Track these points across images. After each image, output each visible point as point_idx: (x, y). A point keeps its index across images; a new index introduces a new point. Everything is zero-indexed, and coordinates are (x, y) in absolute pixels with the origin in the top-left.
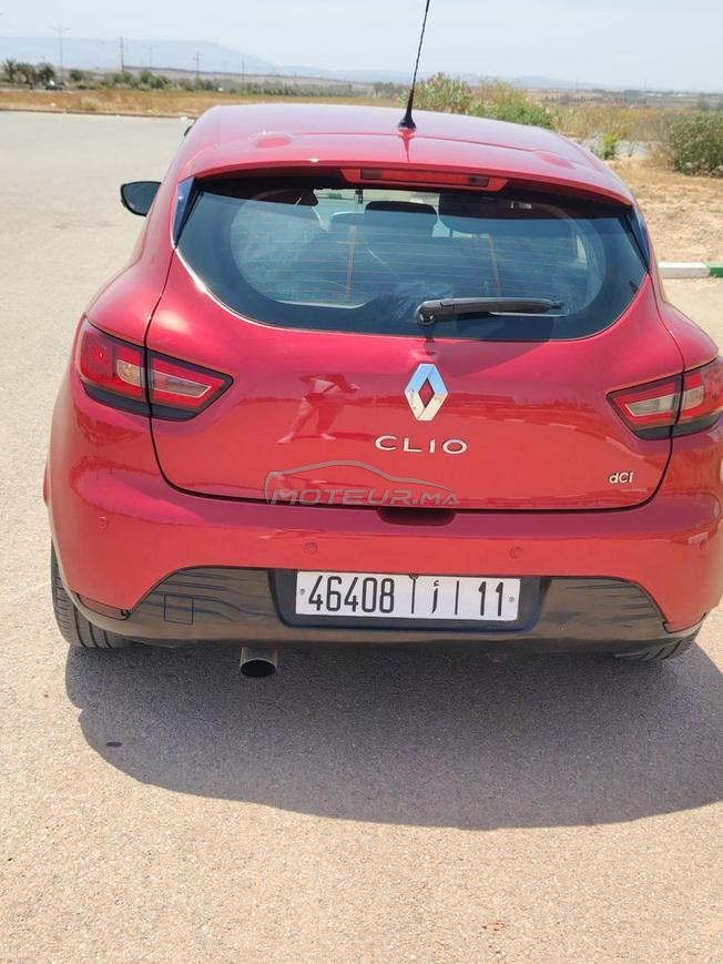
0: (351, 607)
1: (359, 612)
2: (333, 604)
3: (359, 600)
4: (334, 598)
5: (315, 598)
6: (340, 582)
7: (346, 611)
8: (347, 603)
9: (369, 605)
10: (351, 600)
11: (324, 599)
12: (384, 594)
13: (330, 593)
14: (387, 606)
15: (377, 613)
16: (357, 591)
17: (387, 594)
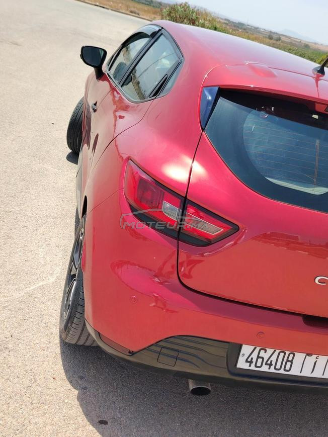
0: (268, 366)
1: (272, 370)
2: (259, 364)
3: (274, 363)
4: (260, 360)
5: (249, 360)
6: (265, 352)
7: (265, 368)
8: (266, 364)
9: (278, 367)
10: (269, 362)
11: (254, 360)
12: (288, 361)
13: (258, 357)
14: (287, 368)
15: (282, 371)
16: (274, 358)
17: (289, 361)
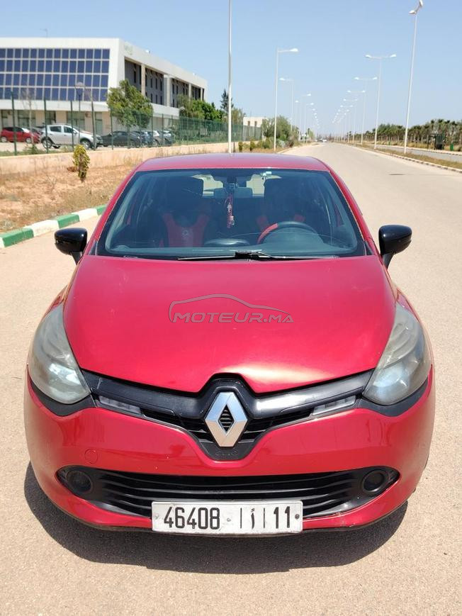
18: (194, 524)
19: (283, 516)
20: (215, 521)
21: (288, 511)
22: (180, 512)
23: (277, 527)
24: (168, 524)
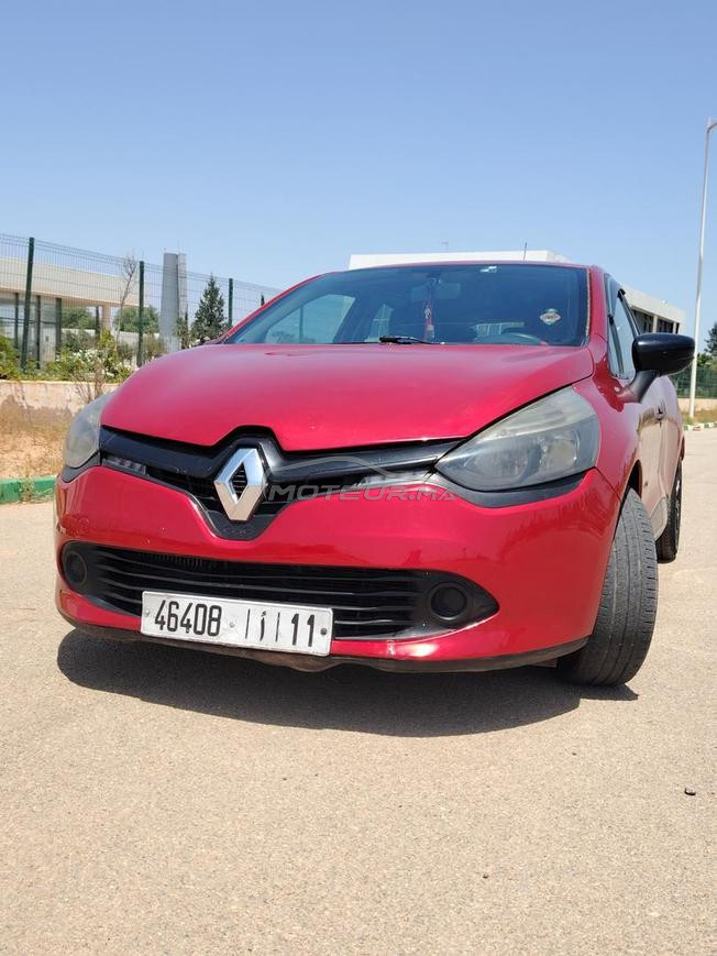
18: (188, 626)
19: (304, 627)
20: (214, 624)
21: (311, 621)
22: (174, 607)
23: (294, 642)
24: (159, 626)
